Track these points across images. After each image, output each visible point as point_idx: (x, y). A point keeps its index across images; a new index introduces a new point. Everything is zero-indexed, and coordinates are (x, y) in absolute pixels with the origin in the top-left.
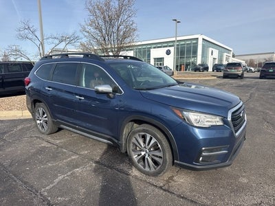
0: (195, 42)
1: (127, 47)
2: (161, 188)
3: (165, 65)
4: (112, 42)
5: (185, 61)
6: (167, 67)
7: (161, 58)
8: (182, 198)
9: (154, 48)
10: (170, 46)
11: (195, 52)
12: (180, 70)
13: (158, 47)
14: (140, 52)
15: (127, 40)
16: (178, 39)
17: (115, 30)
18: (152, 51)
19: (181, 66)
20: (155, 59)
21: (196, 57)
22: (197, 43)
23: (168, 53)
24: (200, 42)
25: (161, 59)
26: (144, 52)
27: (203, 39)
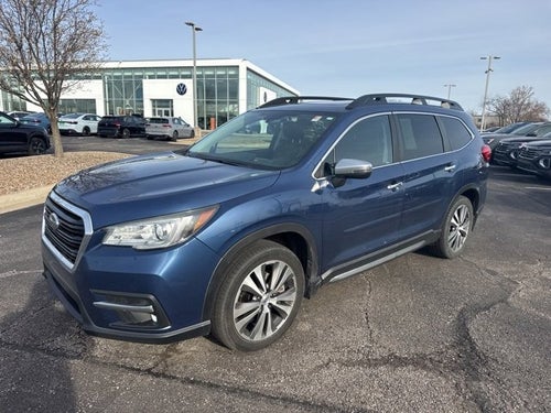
0: (232, 73)
1: (81, 70)
2: (149, 371)
3: (175, 116)
4: (42, 57)
5: (217, 109)
6: (179, 119)
7: (167, 101)
8: (192, 382)
9: (151, 77)
10: (184, 77)
11: (235, 94)
12: (209, 127)
13: (160, 77)
14: (118, 84)
15: (80, 55)
16: (199, 63)
17: (47, 27)
18: (146, 83)
19: (209, 119)
20: (153, 101)
21: (237, 103)
22: (237, 76)
23: (181, 90)
24: (243, 74)
25: (168, 103)
26: (129, 84)
27: (248, 69)
